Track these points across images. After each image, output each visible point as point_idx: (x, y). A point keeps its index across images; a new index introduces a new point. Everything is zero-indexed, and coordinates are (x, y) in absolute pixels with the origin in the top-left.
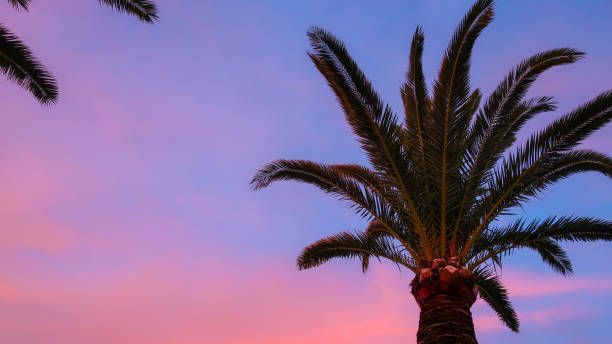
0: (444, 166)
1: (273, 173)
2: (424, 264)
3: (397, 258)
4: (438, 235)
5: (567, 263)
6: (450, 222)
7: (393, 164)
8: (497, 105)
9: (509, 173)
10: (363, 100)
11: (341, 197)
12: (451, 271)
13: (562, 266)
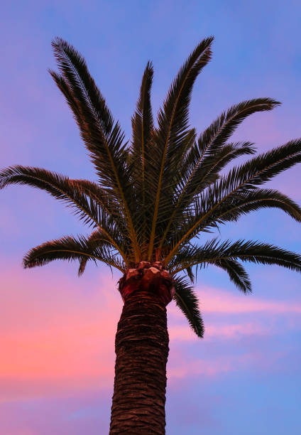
0: (160, 183)
1: (10, 177)
2: (132, 265)
3: (111, 262)
4: (148, 242)
5: (248, 283)
6: (159, 232)
7: (116, 175)
8: (209, 139)
9: (212, 197)
10: (95, 115)
11: (68, 204)
12: (154, 272)
13: (244, 286)
